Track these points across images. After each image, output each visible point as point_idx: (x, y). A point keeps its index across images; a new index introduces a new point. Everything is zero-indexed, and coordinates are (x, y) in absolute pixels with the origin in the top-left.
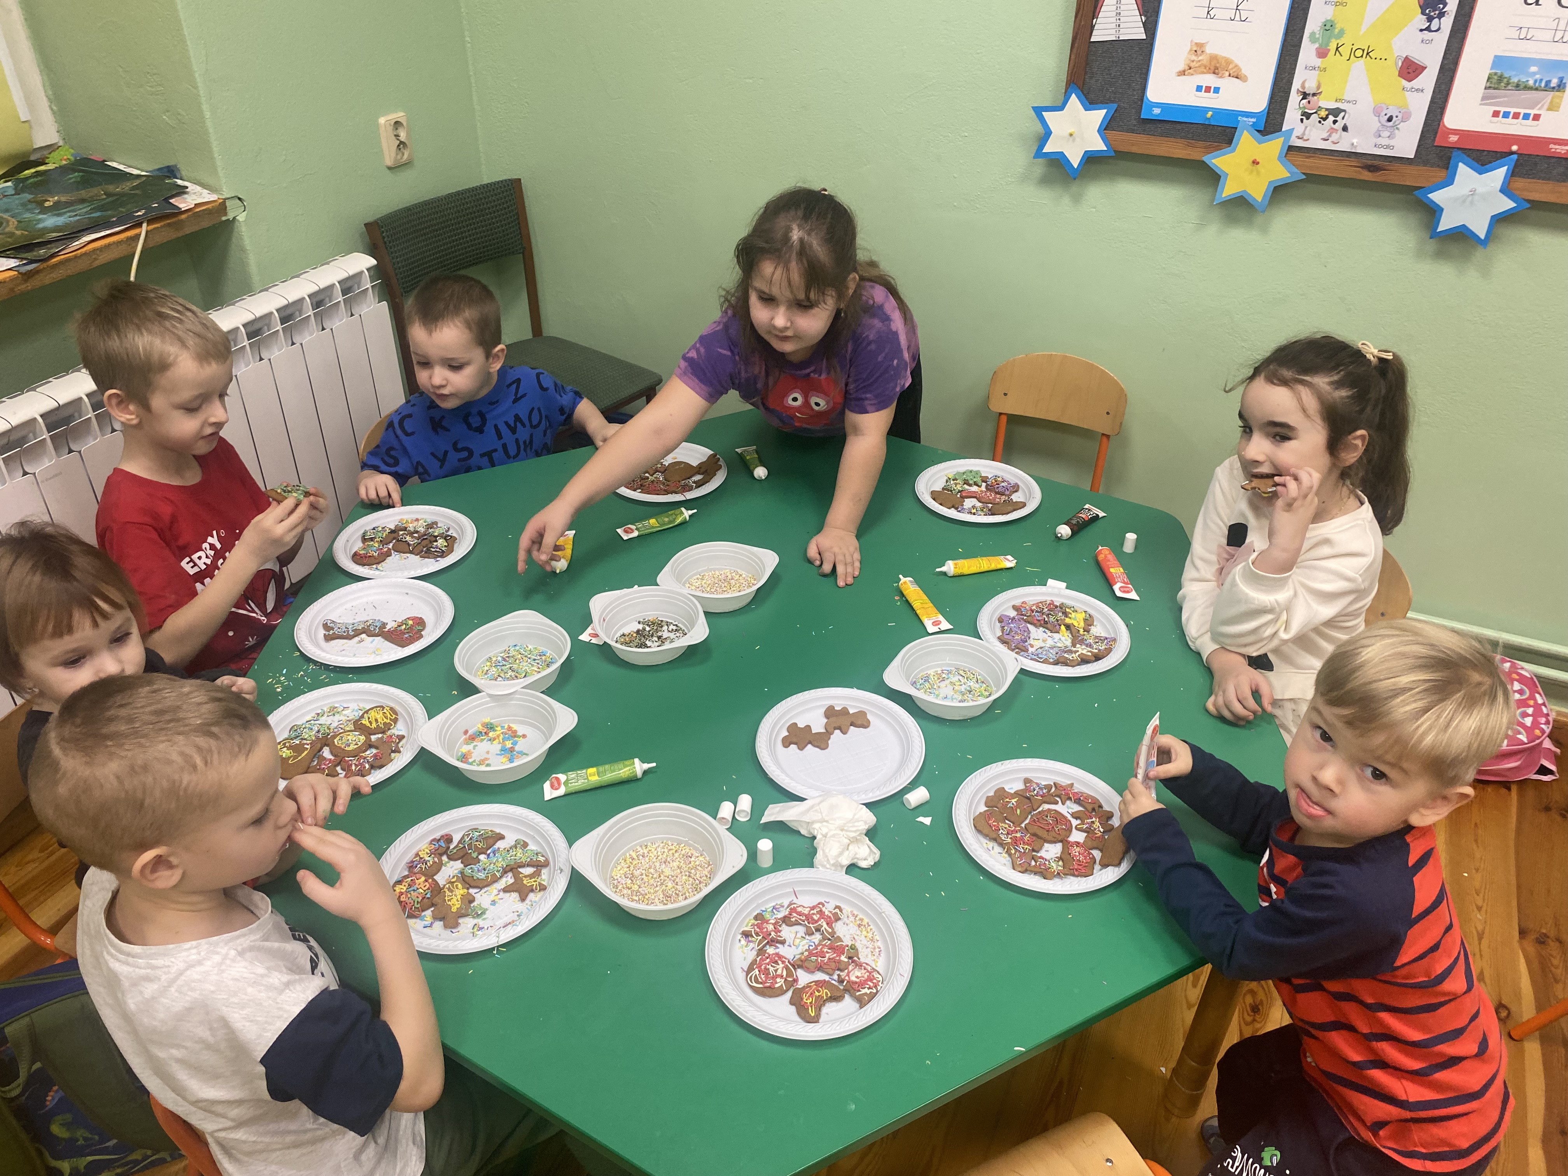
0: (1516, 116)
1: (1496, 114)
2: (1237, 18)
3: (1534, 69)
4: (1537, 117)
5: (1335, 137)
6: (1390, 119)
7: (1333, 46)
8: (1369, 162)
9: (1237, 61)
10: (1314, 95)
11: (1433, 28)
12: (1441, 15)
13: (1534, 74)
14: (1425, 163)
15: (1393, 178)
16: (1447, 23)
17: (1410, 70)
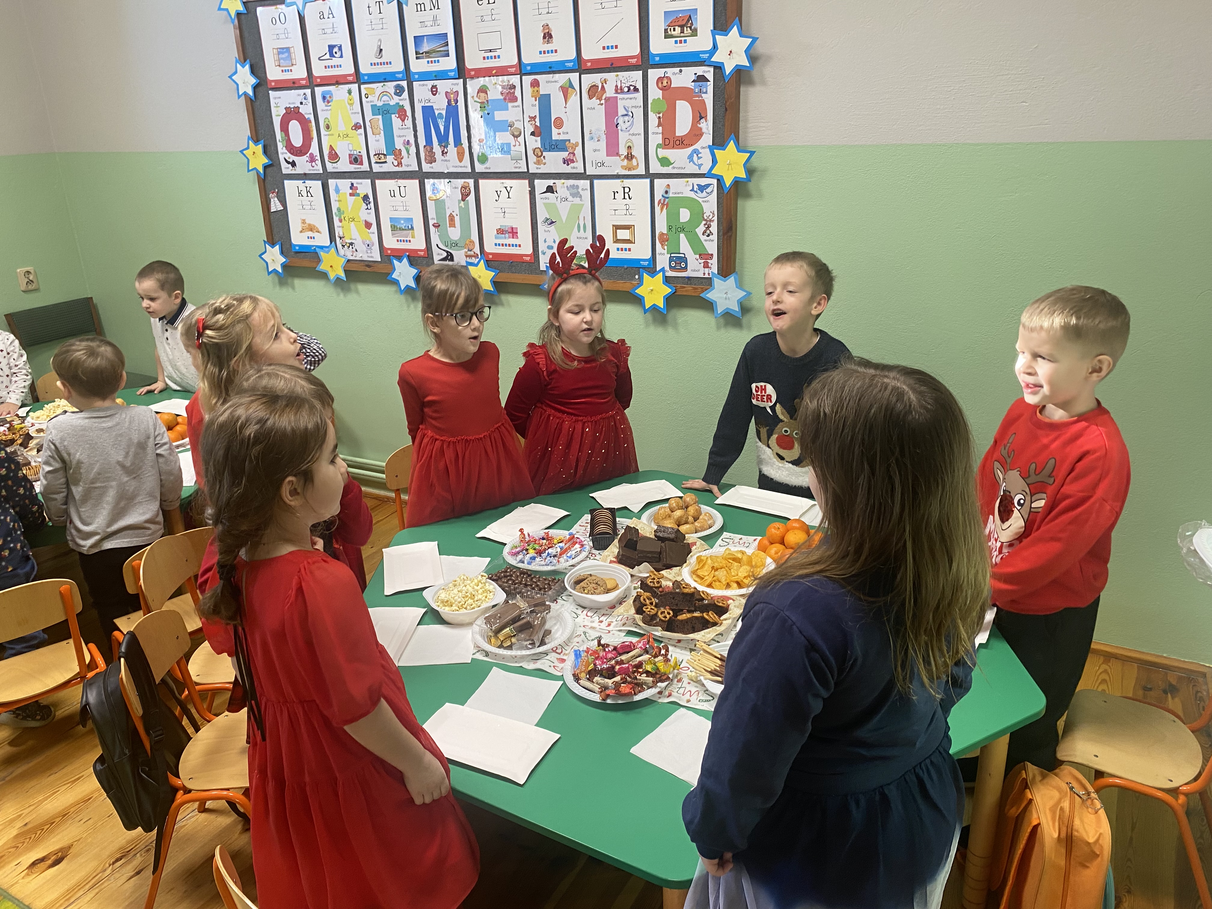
0: (403, 241)
1: (398, 241)
2: (312, 209)
3: (402, 222)
4: (410, 241)
5: (355, 254)
6: (368, 246)
7: (342, 218)
8: (368, 264)
9: (317, 226)
10: (343, 237)
11: (369, 208)
12: (370, 203)
13: (403, 224)
14: (384, 262)
15: (378, 270)
16: (372, 205)
17: (368, 225)
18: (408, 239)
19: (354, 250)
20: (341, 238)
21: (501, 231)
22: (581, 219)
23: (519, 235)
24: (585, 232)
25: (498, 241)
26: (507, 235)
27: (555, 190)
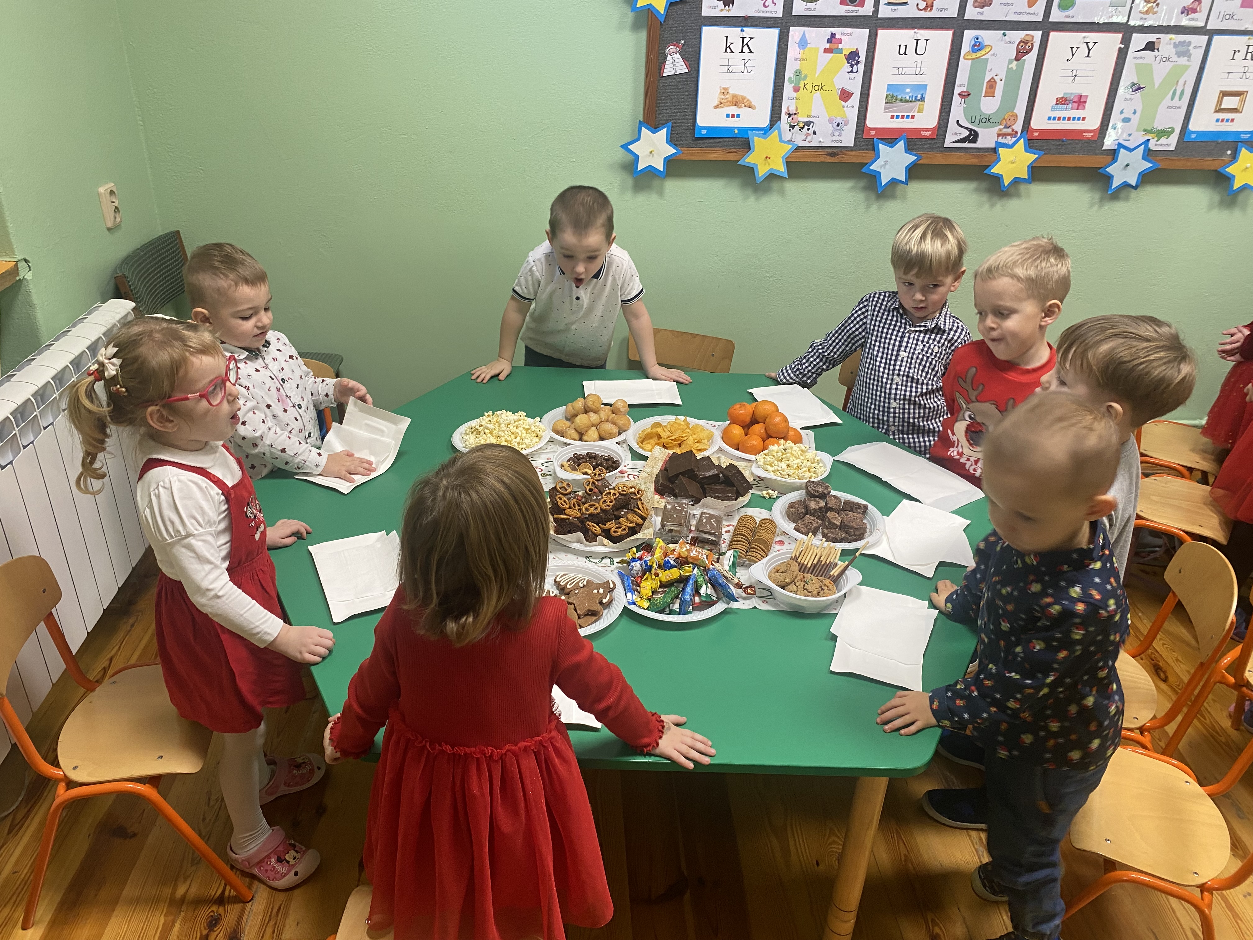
0: (903, 117)
1: (892, 117)
2: (746, 71)
3: (908, 90)
4: (913, 117)
5: (809, 138)
6: (838, 125)
7: (802, 86)
8: (830, 151)
9: (748, 97)
10: (795, 114)
11: (855, 70)
12: (858, 63)
13: (908, 93)
14: (860, 148)
15: (845, 159)
16: (861, 67)
17: (845, 95)
18: (910, 114)
19: (811, 131)
20: (790, 115)
21: (1062, 101)
22: (1181, 82)
23: (1087, 105)
24: (1180, 99)
25: (1053, 114)
26: (1070, 106)
27: (1156, 47)
